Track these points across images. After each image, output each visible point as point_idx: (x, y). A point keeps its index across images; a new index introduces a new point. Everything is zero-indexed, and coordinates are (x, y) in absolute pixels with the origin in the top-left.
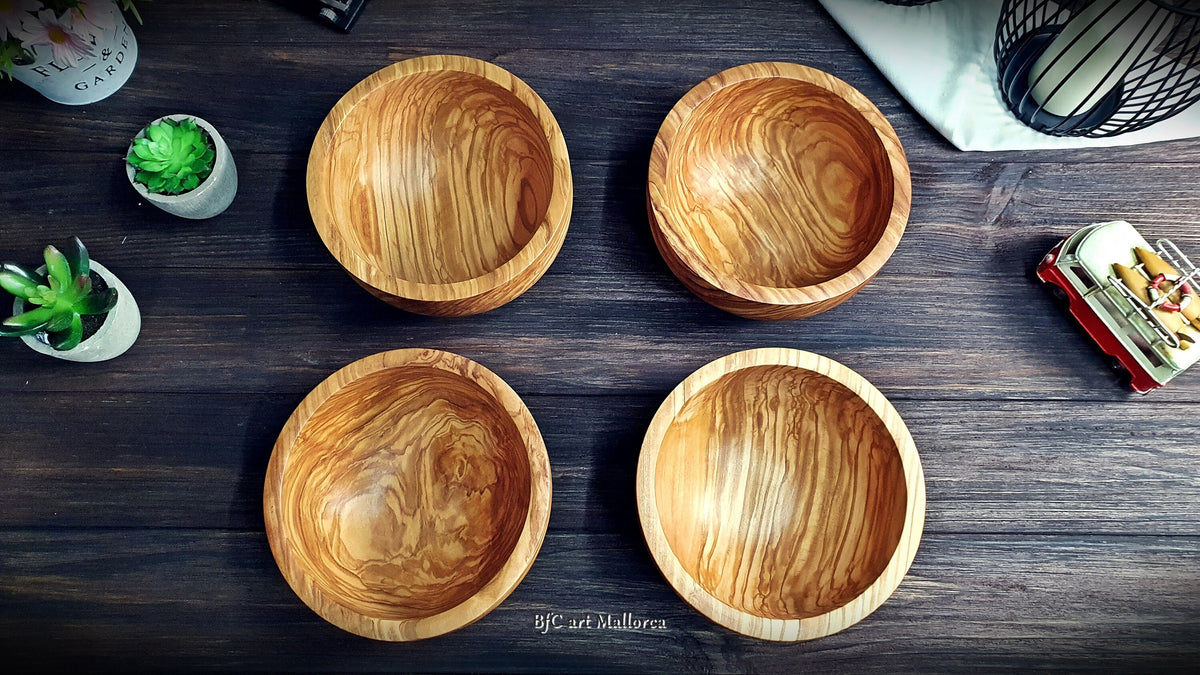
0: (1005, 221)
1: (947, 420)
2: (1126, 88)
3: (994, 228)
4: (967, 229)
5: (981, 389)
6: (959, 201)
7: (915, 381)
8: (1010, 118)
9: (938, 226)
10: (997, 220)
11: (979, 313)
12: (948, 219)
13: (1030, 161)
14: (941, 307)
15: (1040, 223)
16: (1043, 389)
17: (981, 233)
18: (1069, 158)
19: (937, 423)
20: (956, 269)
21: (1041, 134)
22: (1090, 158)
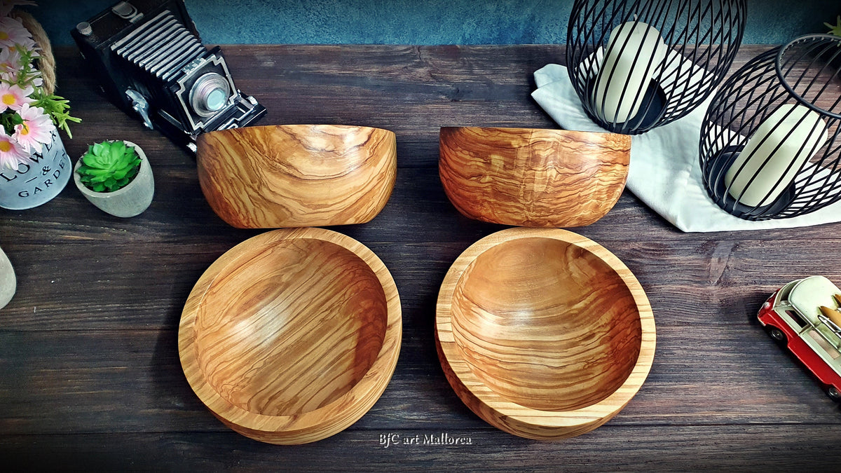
0: (724, 282)
1: (704, 442)
2: (797, 186)
3: (717, 288)
4: (695, 289)
5: (728, 415)
6: (686, 269)
7: (673, 409)
8: (716, 209)
9: (674, 287)
10: (718, 283)
11: (716, 353)
12: (682, 282)
13: (737, 239)
14: (685, 349)
15: (752, 283)
16: (778, 415)
17: (708, 291)
18: (765, 236)
19: (696, 445)
20: (693, 319)
21: (741, 220)
22: (780, 236)
